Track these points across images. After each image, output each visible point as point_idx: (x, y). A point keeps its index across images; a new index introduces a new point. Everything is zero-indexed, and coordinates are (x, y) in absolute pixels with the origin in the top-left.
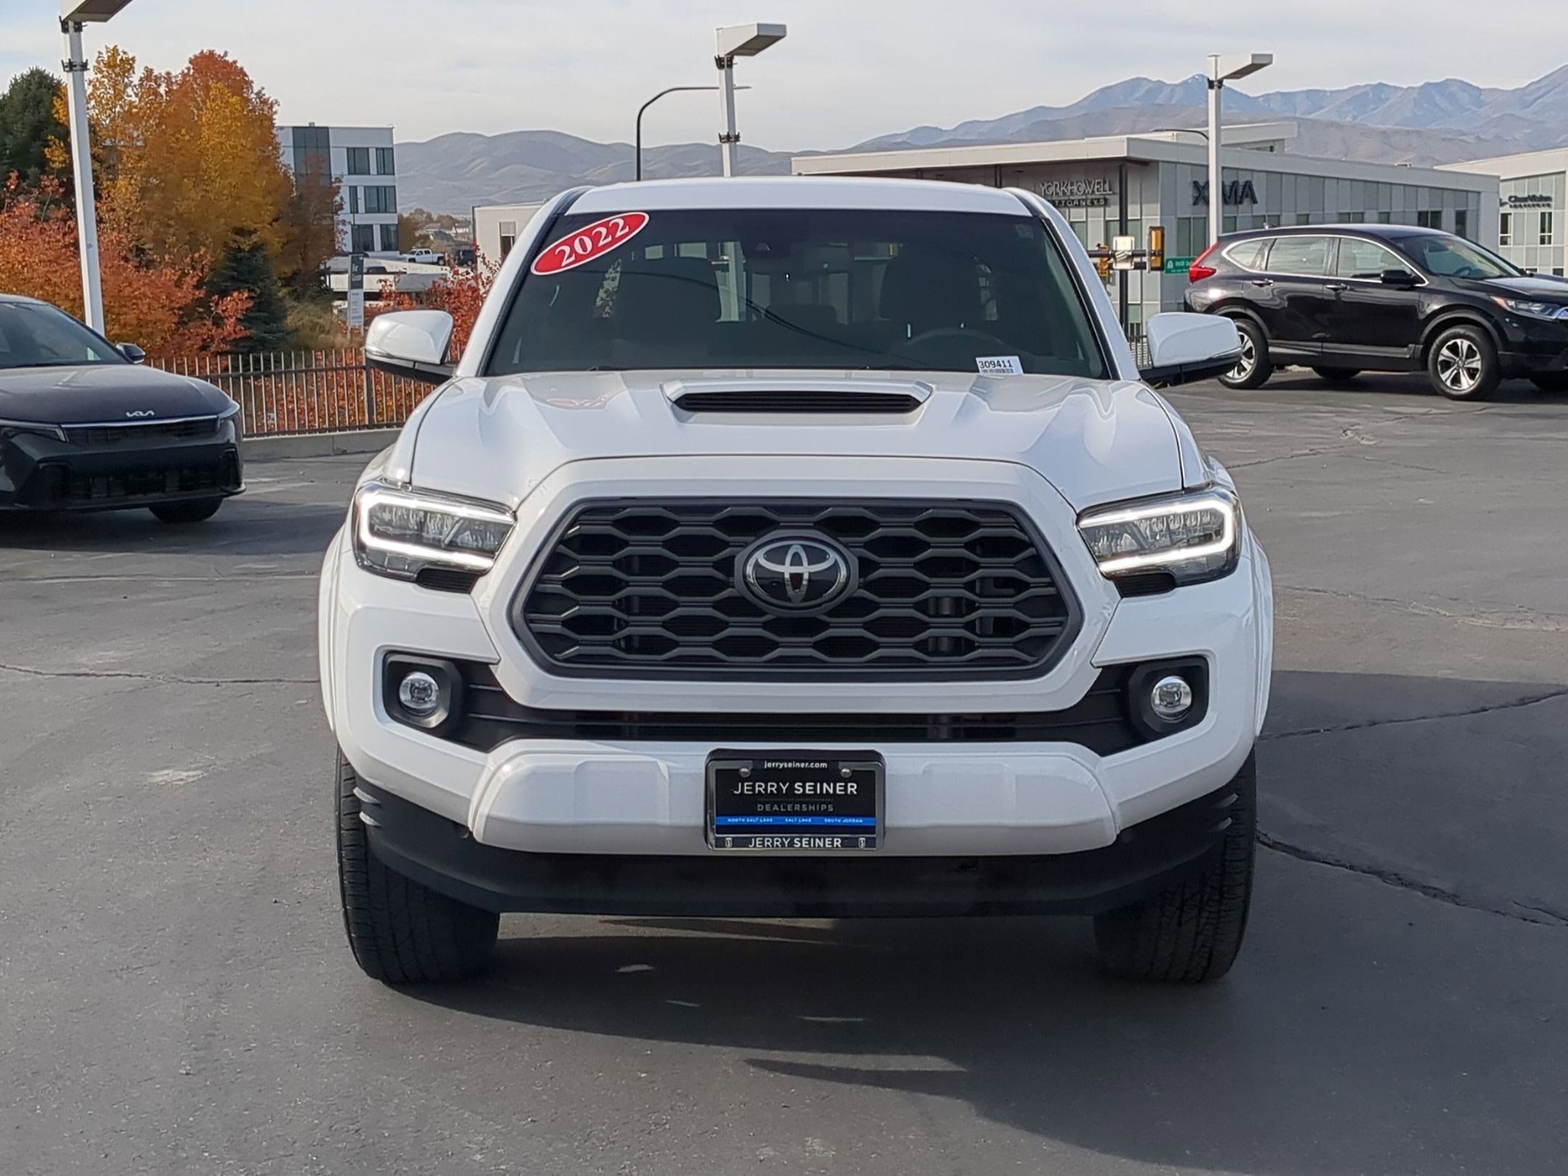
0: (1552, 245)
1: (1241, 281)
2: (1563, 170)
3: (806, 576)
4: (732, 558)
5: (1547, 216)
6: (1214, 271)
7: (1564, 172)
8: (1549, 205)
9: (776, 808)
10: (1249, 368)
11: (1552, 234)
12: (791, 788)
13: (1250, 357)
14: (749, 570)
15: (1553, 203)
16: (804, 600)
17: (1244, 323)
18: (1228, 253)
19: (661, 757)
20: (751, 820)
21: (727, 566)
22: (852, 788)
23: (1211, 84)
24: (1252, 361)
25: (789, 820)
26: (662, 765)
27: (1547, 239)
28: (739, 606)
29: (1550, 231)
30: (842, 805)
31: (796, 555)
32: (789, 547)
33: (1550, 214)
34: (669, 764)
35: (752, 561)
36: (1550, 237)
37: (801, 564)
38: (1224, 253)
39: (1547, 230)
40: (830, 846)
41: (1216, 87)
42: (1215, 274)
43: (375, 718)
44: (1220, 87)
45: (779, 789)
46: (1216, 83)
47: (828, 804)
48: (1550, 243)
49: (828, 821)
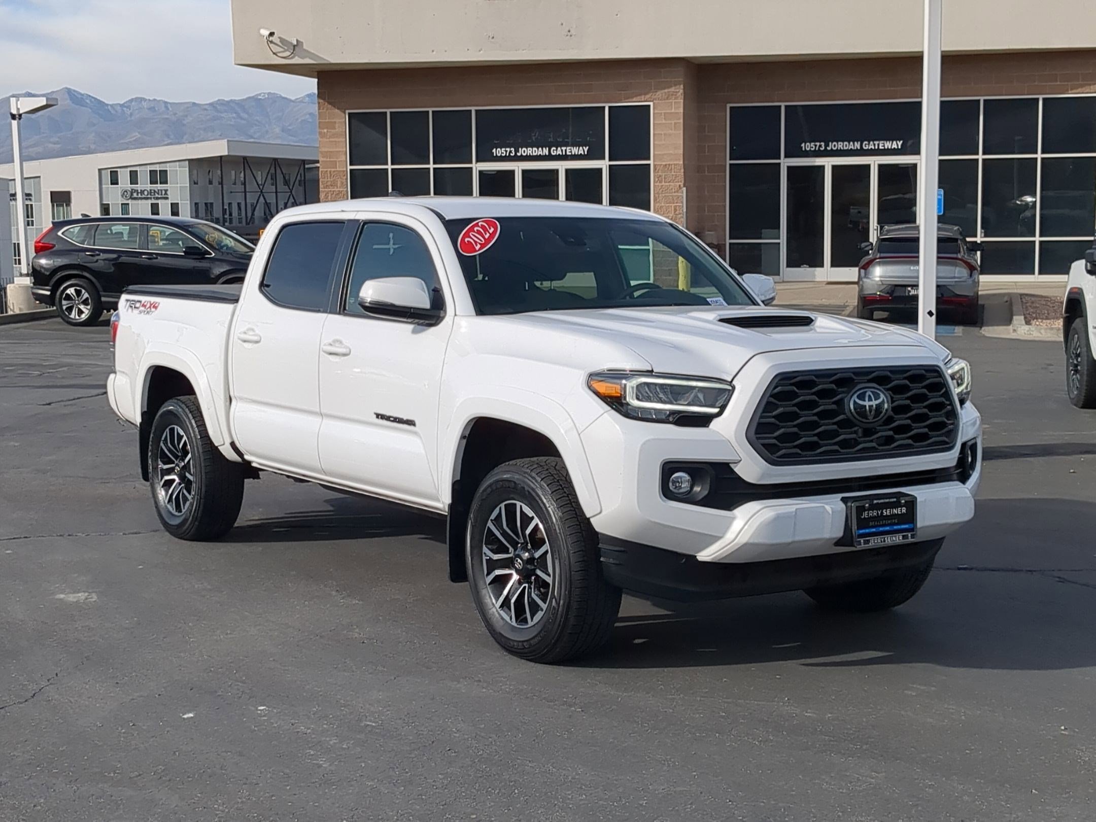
0: (34, 227)
1: (77, 253)
2: (39, 175)
3: (874, 406)
4: (842, 400)
5: (29, 206)
6: (54, 246)
7: (39, 177)
8: (30, 200)
9: (876, 523)
10: (86, 312)
11: (34, 219)
12: (882, 513)
13: (87, 305)
14: (852, 407)
15: (33, 198)
16: (874, 418)
17: (80, 281)
18: (63, 234)
19: (827, 504)
20: (867, 531)
21: (840, 403)
22: (904, 510)
23: (13, 117)
24: (89, 307)
25: (881, 529)
26: (828, 508)
27: (30, 222)
28: (847, 424)
29: (32, 217)
30: (901, 519)
31: (870, 396)
32: (866, 392)
33: (32, 205)
34: (832, 506)
35: (853, 399)
36: (32, 221)
37: (872, 400)
38: (60, 233)
39: (30, 216)
40: (898, 539)
41: (17, 119)
42: (54, 249)
43: (660, 500)
44: (20, 119)
45: (878, 514)
46: (17, 116)
47: (895, 519)
48: (33, 225)
49: (895, 527)
